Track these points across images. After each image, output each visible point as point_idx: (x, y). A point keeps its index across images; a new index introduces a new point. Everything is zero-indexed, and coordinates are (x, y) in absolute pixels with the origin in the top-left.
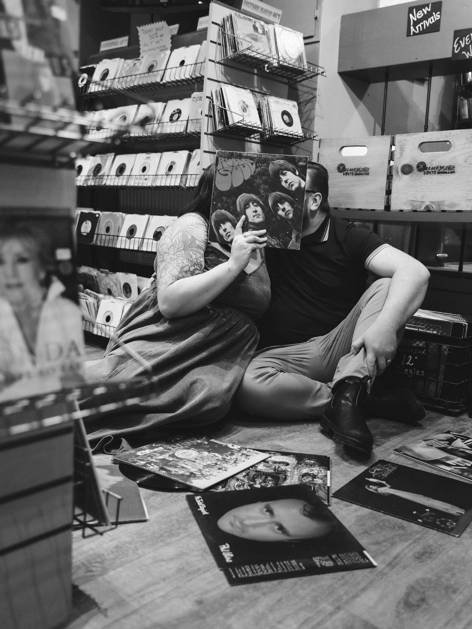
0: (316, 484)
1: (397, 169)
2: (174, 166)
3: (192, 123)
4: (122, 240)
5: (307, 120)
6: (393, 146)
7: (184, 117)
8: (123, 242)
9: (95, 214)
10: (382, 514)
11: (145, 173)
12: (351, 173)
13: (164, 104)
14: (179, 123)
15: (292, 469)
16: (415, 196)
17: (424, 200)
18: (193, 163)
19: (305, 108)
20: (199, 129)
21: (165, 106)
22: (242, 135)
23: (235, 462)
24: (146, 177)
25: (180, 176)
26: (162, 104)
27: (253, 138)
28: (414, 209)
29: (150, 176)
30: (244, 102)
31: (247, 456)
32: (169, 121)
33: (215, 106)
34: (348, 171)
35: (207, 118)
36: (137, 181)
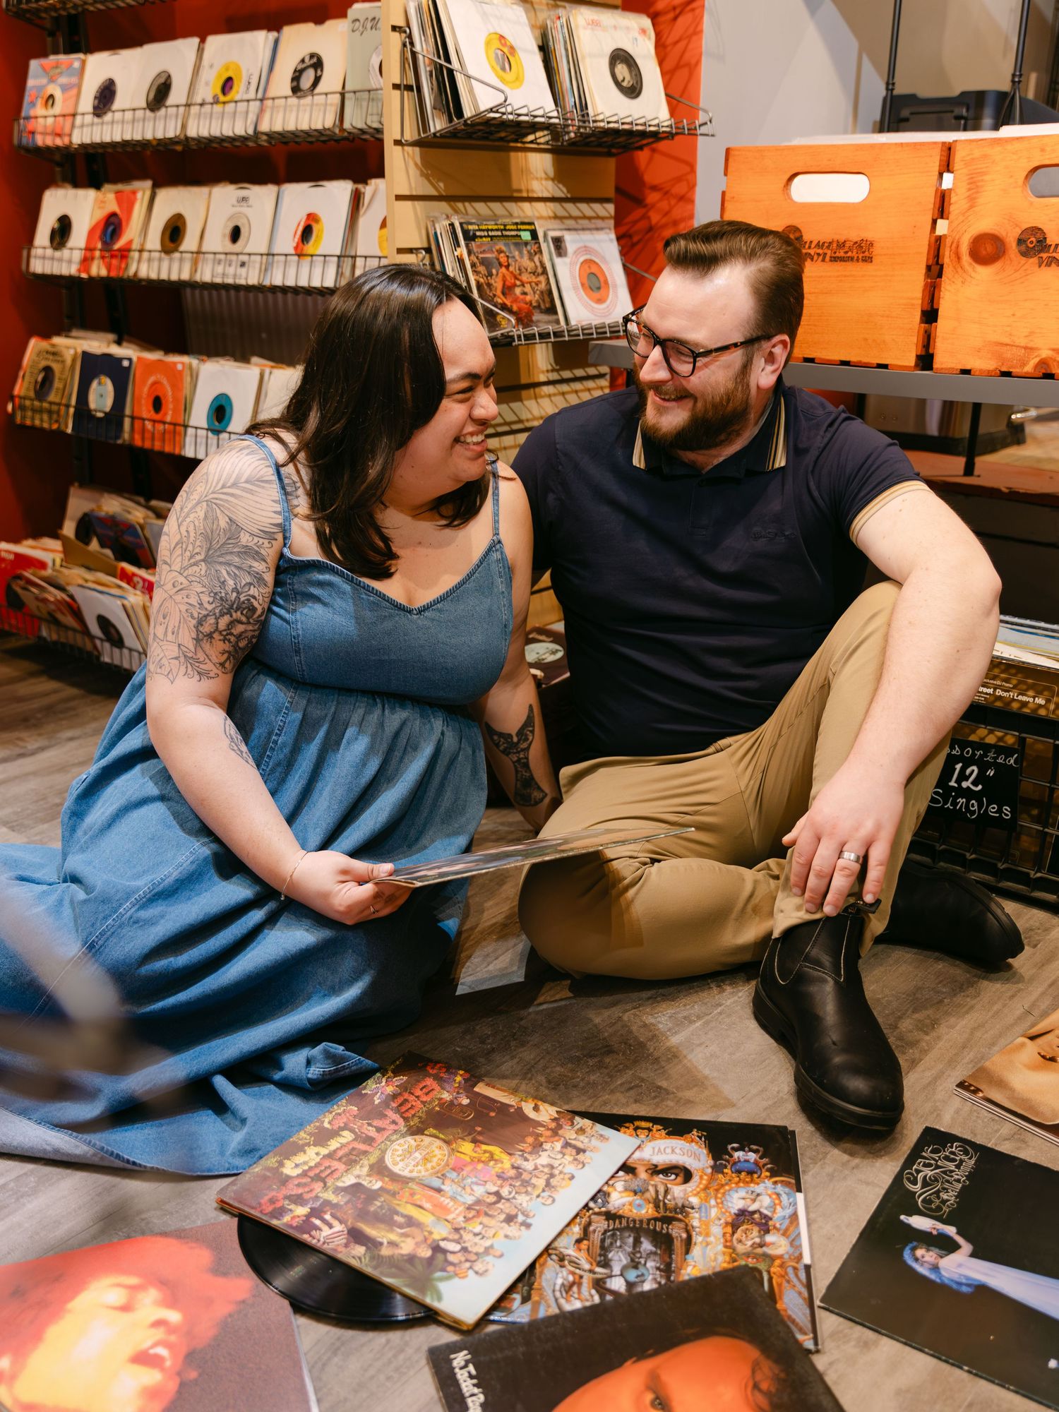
0: (772, 1259)
1: (958, 247)
2: (315, 228)
3: (357, 99)
4: (196, 436)
5: (678, 67)
6: (946, 175)
7: (331, 80)
8: (201, 441)
9: (120, 360)
10: (965, 1375)
11: (237, 247)
12: (819, 255)
13: (274, 35)
14: (319, 99)
15: (702, 1195)
16: (1008, 329)
17: (1037, 342)
18: (368, 221)
19: (671, 30)
20: (375, 118)
21: (276, 42)
22: (502, 139)
23: (548, 1184)
24: (245, 258)
25: (336, 259)
26: (267, 38)
27: (532, 142)
28: (1004, 369)
29: (252, 257)
30: (502, 37)
31: (580, 1151)
32: (290, 93)
33: (420, 57)
34: (810, 247)
35: (398, 92)
36: (220, 269)
